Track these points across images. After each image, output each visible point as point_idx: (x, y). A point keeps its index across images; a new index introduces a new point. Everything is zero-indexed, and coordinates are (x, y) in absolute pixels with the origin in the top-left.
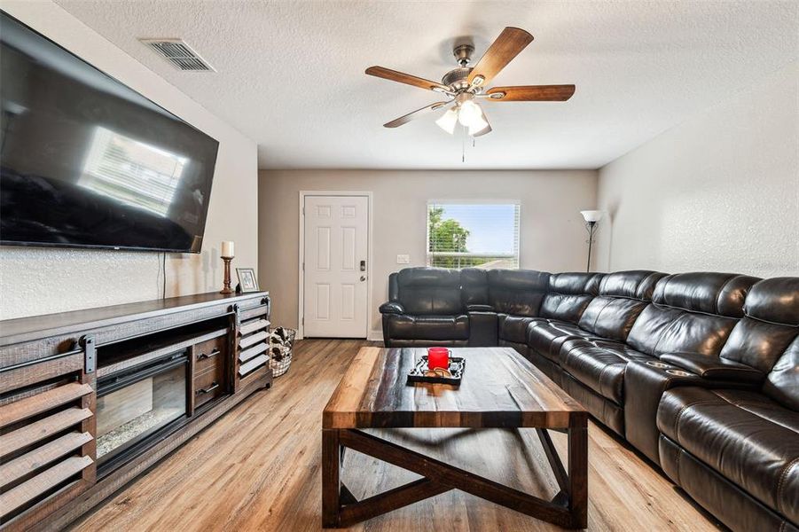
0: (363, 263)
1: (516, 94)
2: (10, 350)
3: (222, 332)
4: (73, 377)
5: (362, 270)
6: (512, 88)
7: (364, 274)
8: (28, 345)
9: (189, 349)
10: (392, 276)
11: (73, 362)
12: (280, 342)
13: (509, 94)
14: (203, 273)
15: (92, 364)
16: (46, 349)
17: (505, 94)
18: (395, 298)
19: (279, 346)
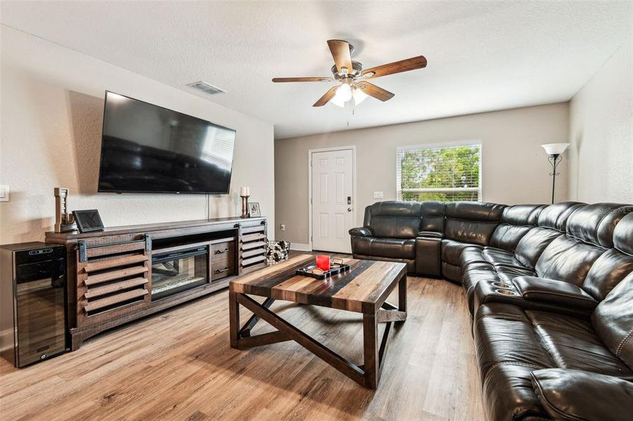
0: (349, 199)
1: (385, 70)
2: (114, 237)
3: (232, 239)
4: (141, 252)
5: (349, 203)
6: (377, 68)
7: (350, 206)
8: (121, 236)
9: (208, 246)
10: (367, 209)
11: (140, 245)
12: (279, 250)
13: (377, 72)
14: (234, 205)
15: (149, 247)
16: (128, 238)
17: (375, 73)
18: (369, 224)
19: (278, 252)
